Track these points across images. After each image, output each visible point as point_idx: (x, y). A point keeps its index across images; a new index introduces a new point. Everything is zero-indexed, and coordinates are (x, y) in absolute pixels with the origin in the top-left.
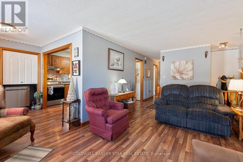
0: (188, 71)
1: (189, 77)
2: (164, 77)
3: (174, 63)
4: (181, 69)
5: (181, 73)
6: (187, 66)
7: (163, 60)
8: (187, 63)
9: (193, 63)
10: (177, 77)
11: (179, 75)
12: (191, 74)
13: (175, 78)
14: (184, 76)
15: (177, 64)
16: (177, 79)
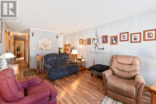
0: (49, 45)
1: (50, 48)
2: (33, 49)
3: (41, 39)
4: (45, 44)
5: (46, 46)
6: (49, 42)
7: (33, 35)
8: (49, 40)
9: (52, 41)
10: (43, 48)
11: (44, 47)
12: (51, 46)
13: (42, 49)
14: (48, 48)
15: (43, 40)
16: (44, 50)
